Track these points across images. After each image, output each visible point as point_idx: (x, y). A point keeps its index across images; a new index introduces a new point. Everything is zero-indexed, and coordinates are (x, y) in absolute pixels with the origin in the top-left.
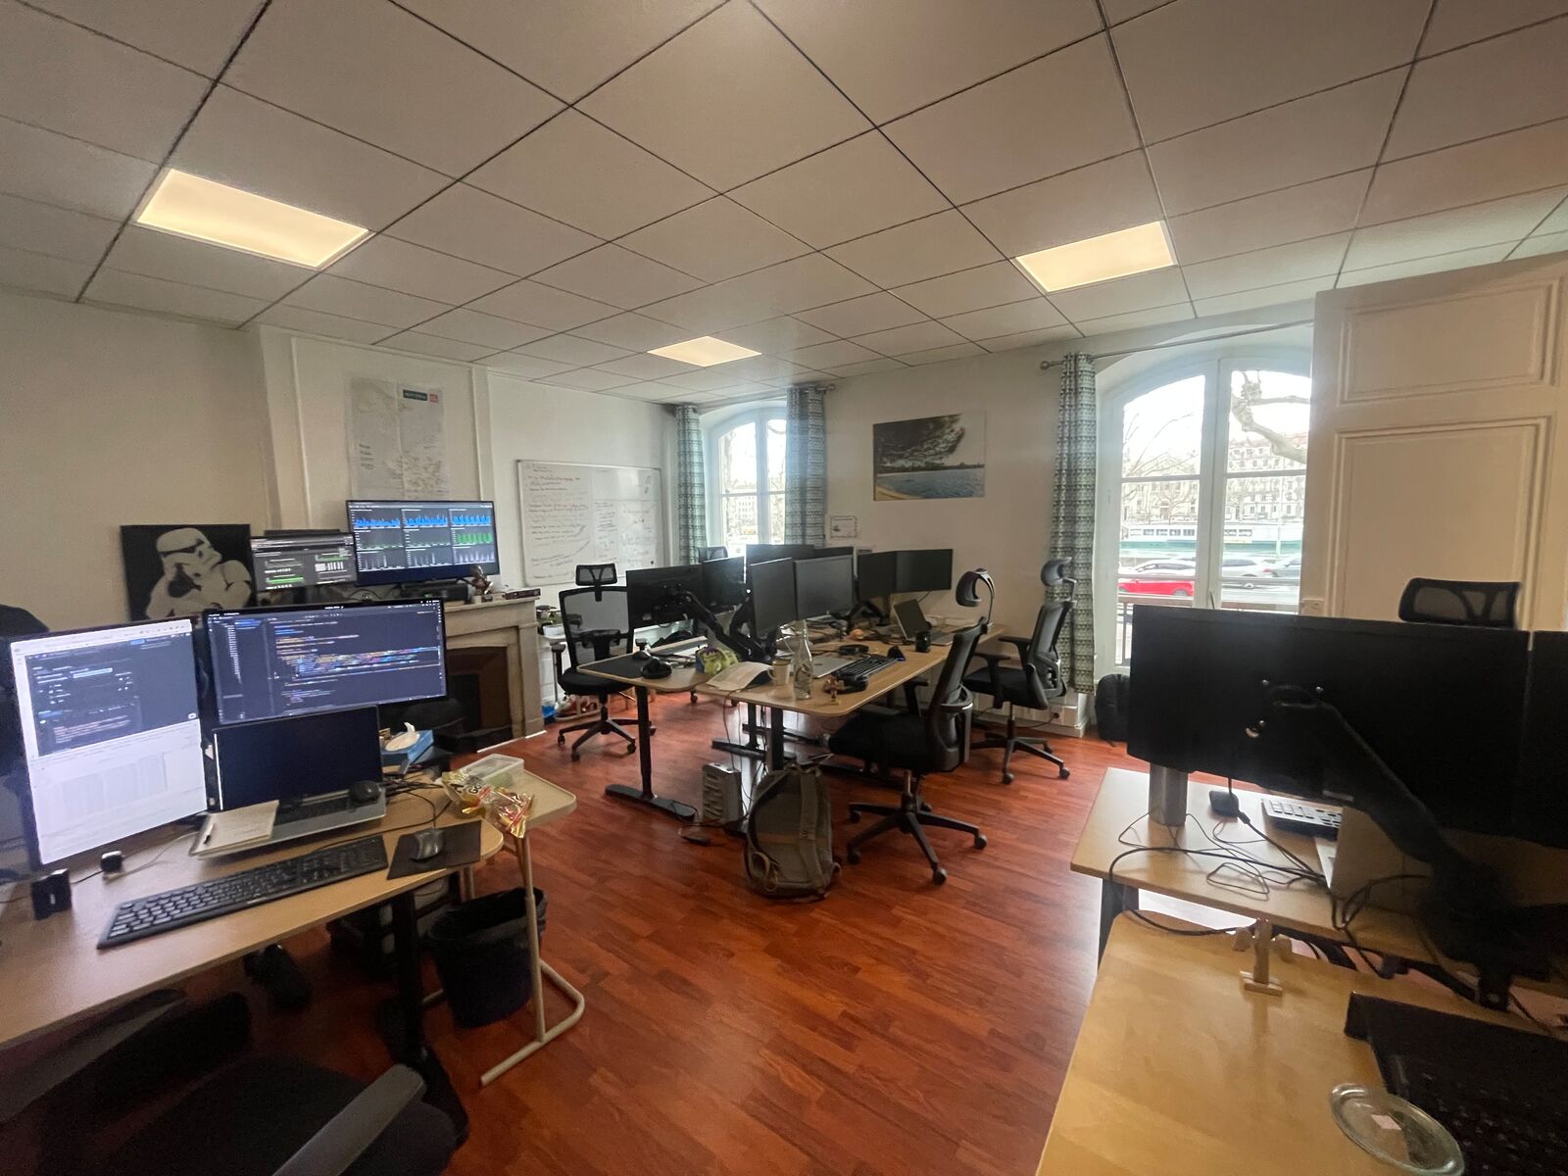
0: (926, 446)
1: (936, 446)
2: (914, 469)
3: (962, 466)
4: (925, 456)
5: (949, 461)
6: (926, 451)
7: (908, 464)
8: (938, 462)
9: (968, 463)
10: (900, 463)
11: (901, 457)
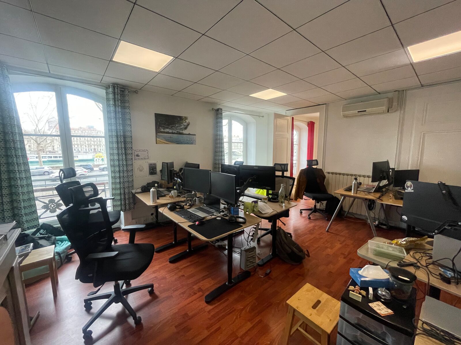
0: (177, 126)
1: (180, 126)
2: (173, 133)
3: (189, 134)
4: (177, 129)
5: (185, 132)
6: (177, 127)
7: (171, 131)
8: (181, 132)
9: (191, 133)
10: (167, 130)
11: (167, 128)
